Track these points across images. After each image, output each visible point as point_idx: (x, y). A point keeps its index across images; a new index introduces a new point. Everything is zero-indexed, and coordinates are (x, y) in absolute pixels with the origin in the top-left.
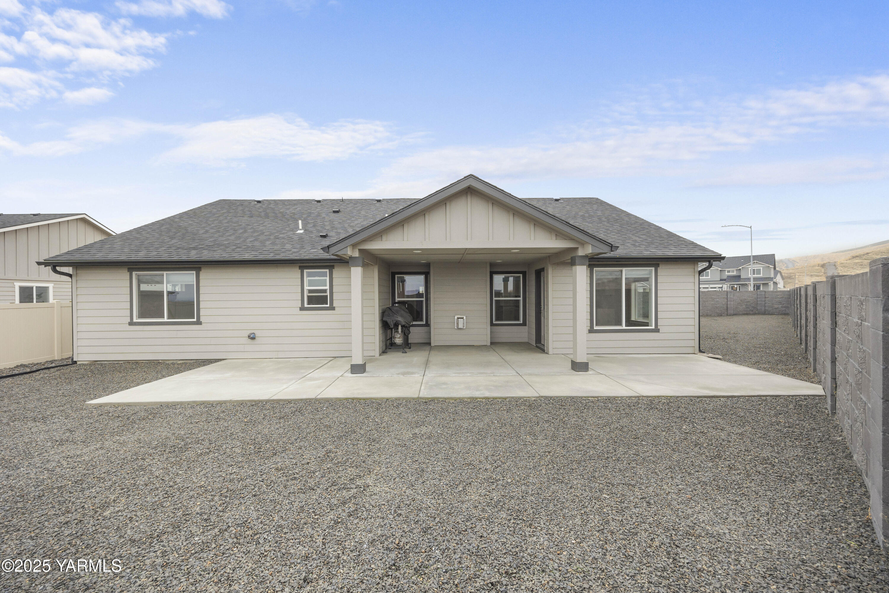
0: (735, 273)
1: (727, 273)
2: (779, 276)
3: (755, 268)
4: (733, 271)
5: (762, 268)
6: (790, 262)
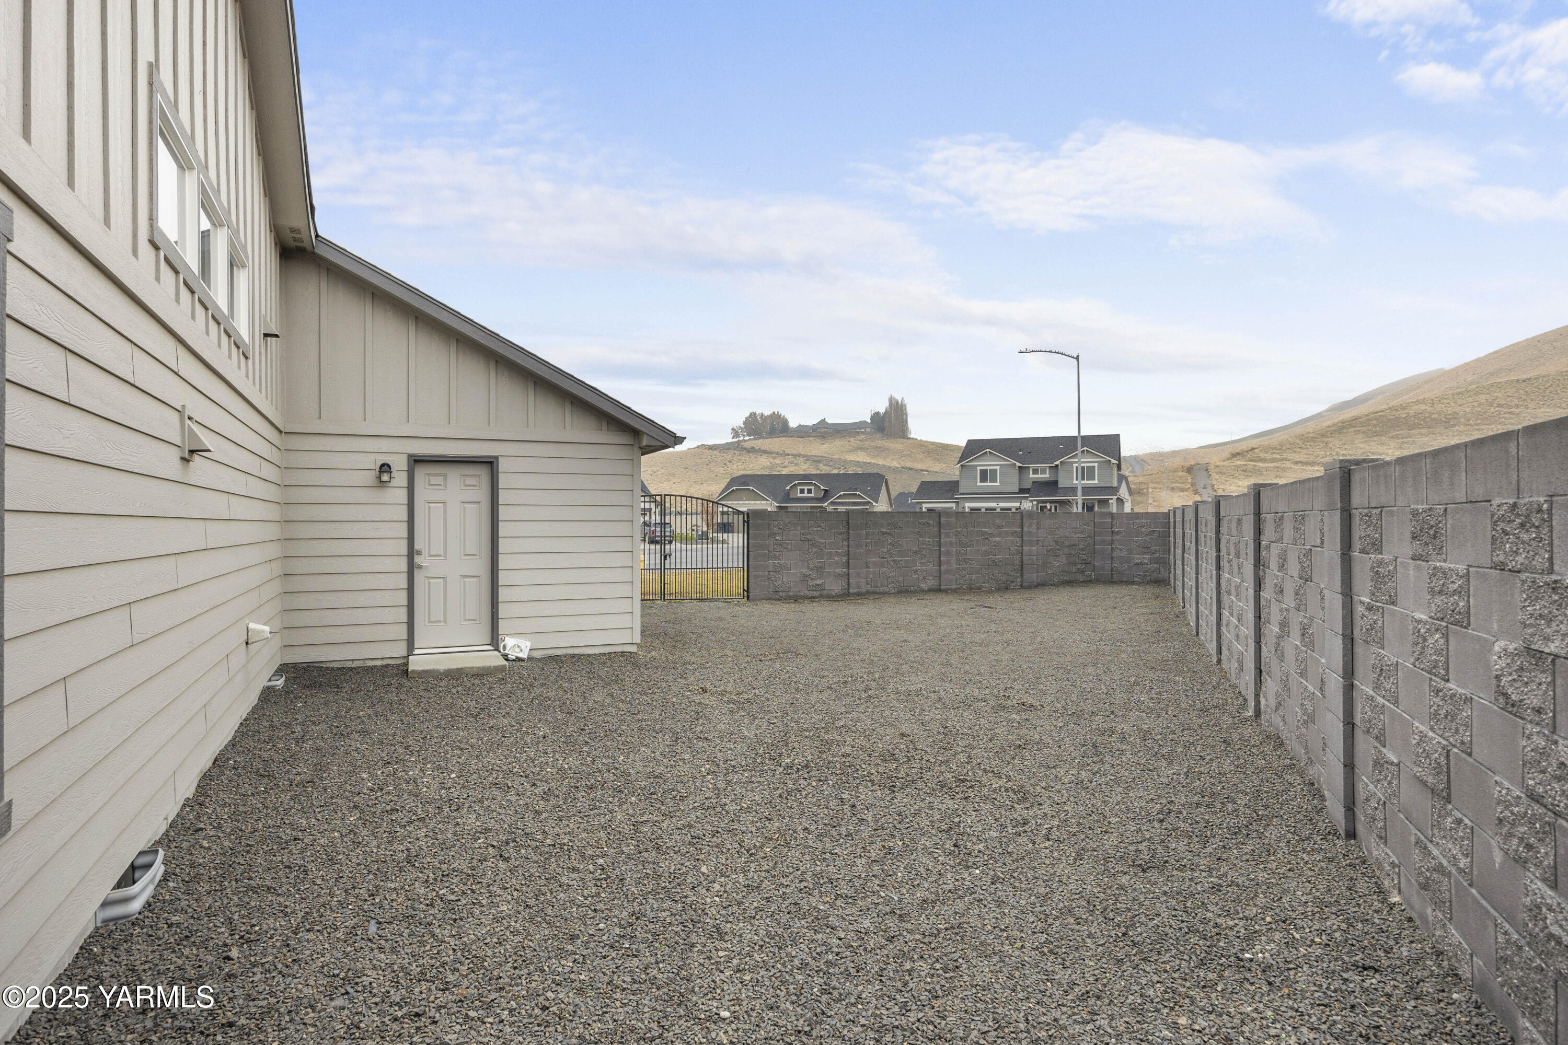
0: (1047, 475)
1: (1032, 476)
2: (1124, 487)
3: (1085, 465)
4: (1043, 472)
5: (1096, 465)
6: (1139, 460)
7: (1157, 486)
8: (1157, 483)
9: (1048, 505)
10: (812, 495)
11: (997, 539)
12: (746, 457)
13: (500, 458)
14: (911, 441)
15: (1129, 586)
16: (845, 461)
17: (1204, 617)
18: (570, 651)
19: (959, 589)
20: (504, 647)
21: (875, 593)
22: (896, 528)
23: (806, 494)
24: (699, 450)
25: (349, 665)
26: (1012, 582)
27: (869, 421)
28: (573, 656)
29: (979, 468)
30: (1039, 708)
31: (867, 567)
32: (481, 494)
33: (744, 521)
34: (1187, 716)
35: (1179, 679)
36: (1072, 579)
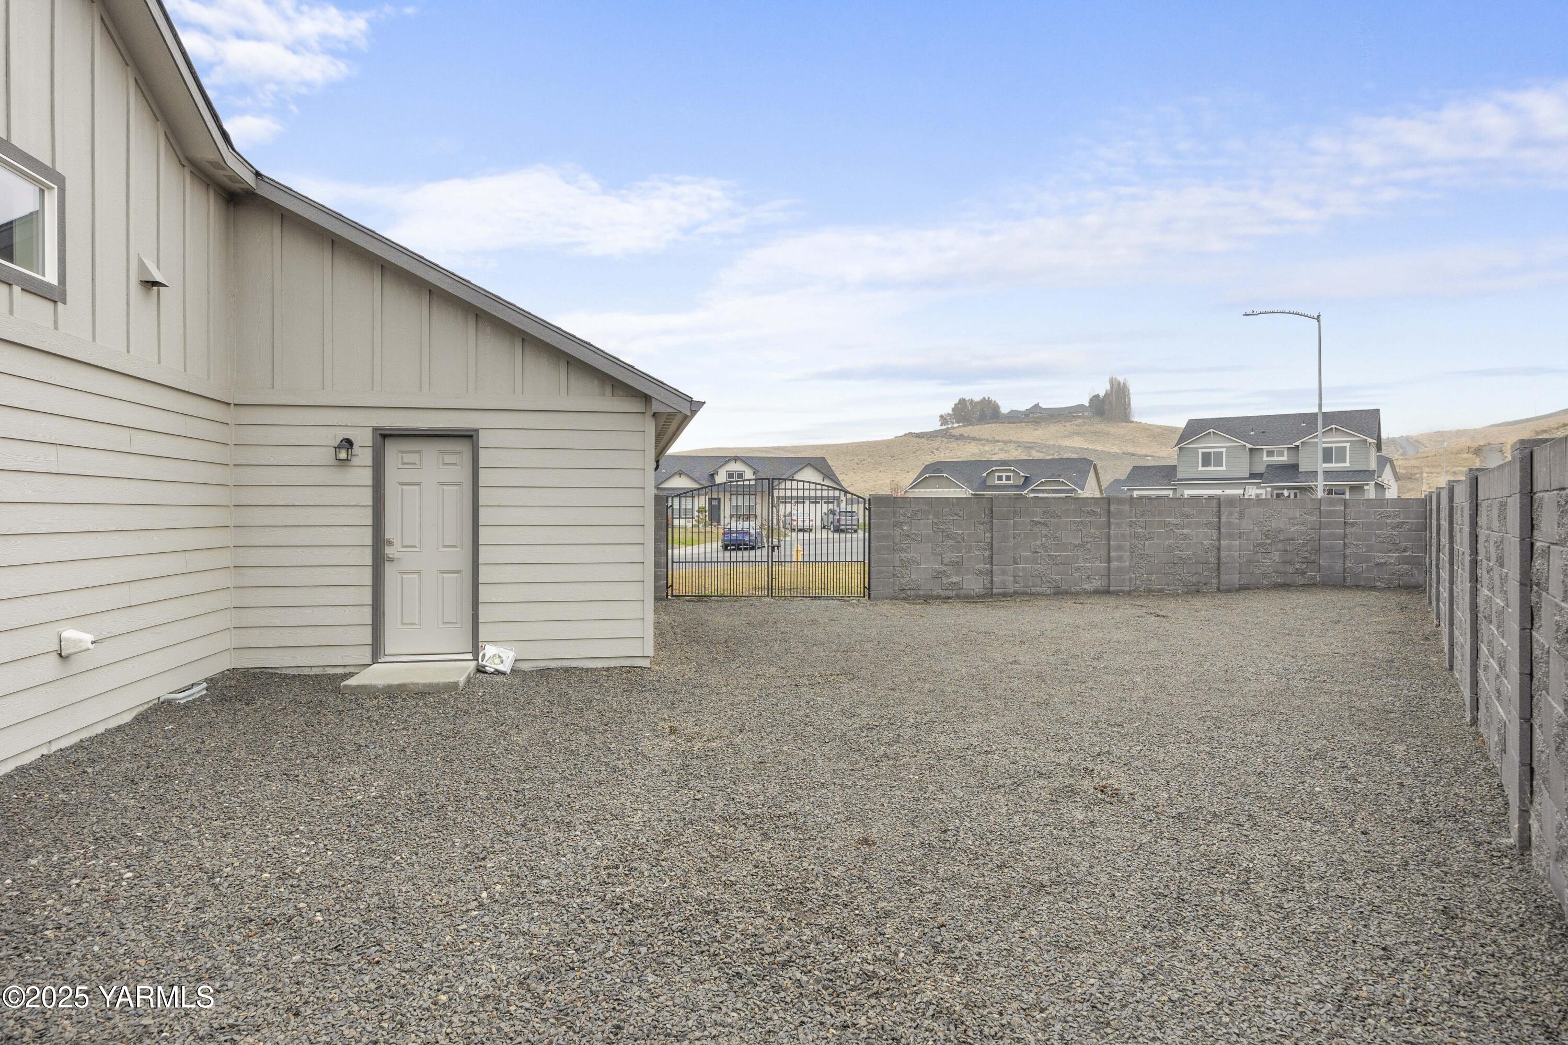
0: (1285, 458)
1: (1265, 458)
2: (1388, 472)
3: (1334, 445)
4: (1280, 454)
5: (1348, 445)
6: (1410, 443)
7: (1434, 470)
8: (1433, 466)
9: (1286, 493)
10: (1011, 482)
11: (1185, 531)
12: (954, 445)
13: (481, 431)
14: (1133, 425)
15: (1367, 593)
16: (1060, 447)
17: (1459, 646)
18: (567, 664)
19: (1134, 591)
20: (484, 655)
21: (1026, 594)
22: (1052, 517)
23: (1004, 482)
24: (906, 438)
25: (306, 672)
26: (1206, 584)
27: (1087, 404)
28: (566, 670)
29: (1200, 451)
30: (1126, 799)
31: (1015, 562)
32: (463, 475)
33: (865, 508)
34: (1388, 833)
35: (1399, 749)
36: (1288, 582)
